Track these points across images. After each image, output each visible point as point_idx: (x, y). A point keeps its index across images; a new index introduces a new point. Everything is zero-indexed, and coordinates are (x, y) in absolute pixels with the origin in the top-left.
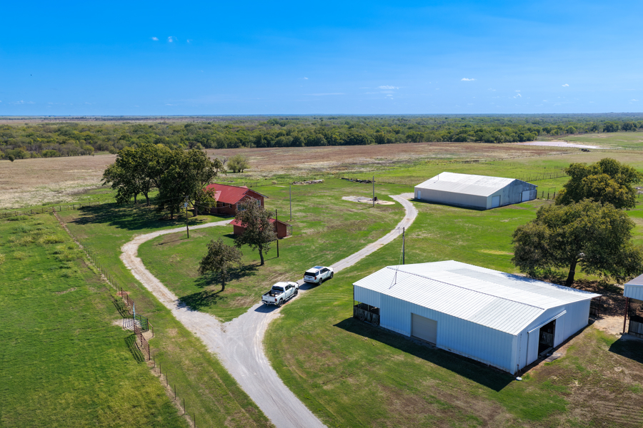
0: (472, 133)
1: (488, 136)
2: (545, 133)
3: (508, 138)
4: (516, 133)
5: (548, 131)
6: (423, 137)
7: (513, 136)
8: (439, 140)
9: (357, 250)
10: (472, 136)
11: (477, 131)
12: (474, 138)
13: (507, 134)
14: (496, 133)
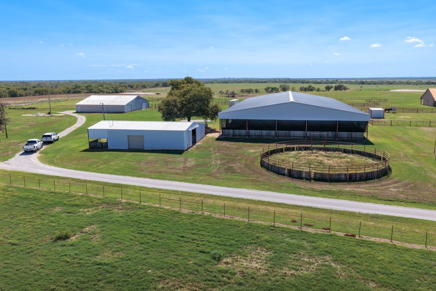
0: (84, 88)
1: (95, 90)
2: (130, 88)
3: (108, 91)
4: (113, 88)
5: (132, 87)
6: (47, 92)
7: (111, 90)
8: (60, 93)
9: (63, 131)
10: (85, 90)
11: (87, 86)
12: (86, 91)
13: (107, 88)
14: (100, 87)
